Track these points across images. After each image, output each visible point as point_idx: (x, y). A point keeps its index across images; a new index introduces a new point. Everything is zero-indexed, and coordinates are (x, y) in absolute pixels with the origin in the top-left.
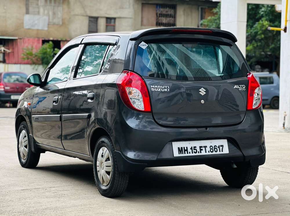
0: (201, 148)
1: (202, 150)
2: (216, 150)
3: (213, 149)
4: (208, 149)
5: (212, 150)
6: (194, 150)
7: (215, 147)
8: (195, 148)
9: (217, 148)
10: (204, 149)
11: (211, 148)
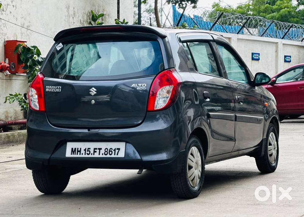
0: (95, 150)
1: (96, 152)
2: (111, 153)
3: (108, 151)
4: (102, 151)
5: (106, 153)
6: (88, 151)
7: (111, 150)
8: (89, 150)
9: (113, 150)
10: (98, 151)
11: (106, 150)
